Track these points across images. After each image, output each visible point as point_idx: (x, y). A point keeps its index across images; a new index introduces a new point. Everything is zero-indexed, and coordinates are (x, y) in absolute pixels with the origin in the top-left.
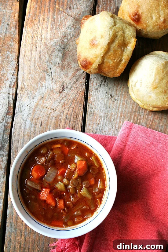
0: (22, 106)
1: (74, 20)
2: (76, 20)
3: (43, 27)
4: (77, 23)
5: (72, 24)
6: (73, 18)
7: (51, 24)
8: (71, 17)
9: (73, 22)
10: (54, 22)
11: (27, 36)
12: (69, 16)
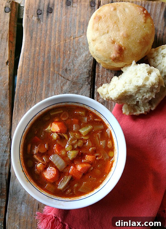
0: (16, 186)
1: (71, 84)
2: (74, 84)
3: (36, 93)
4: (74, 87)
5: (69, 89)
6: (70, 81)
7: (45, 90)
8: (68, 81)
9: (70, 86)
10: (49, 87)
11: (20, 106)
12: (65, 80)
